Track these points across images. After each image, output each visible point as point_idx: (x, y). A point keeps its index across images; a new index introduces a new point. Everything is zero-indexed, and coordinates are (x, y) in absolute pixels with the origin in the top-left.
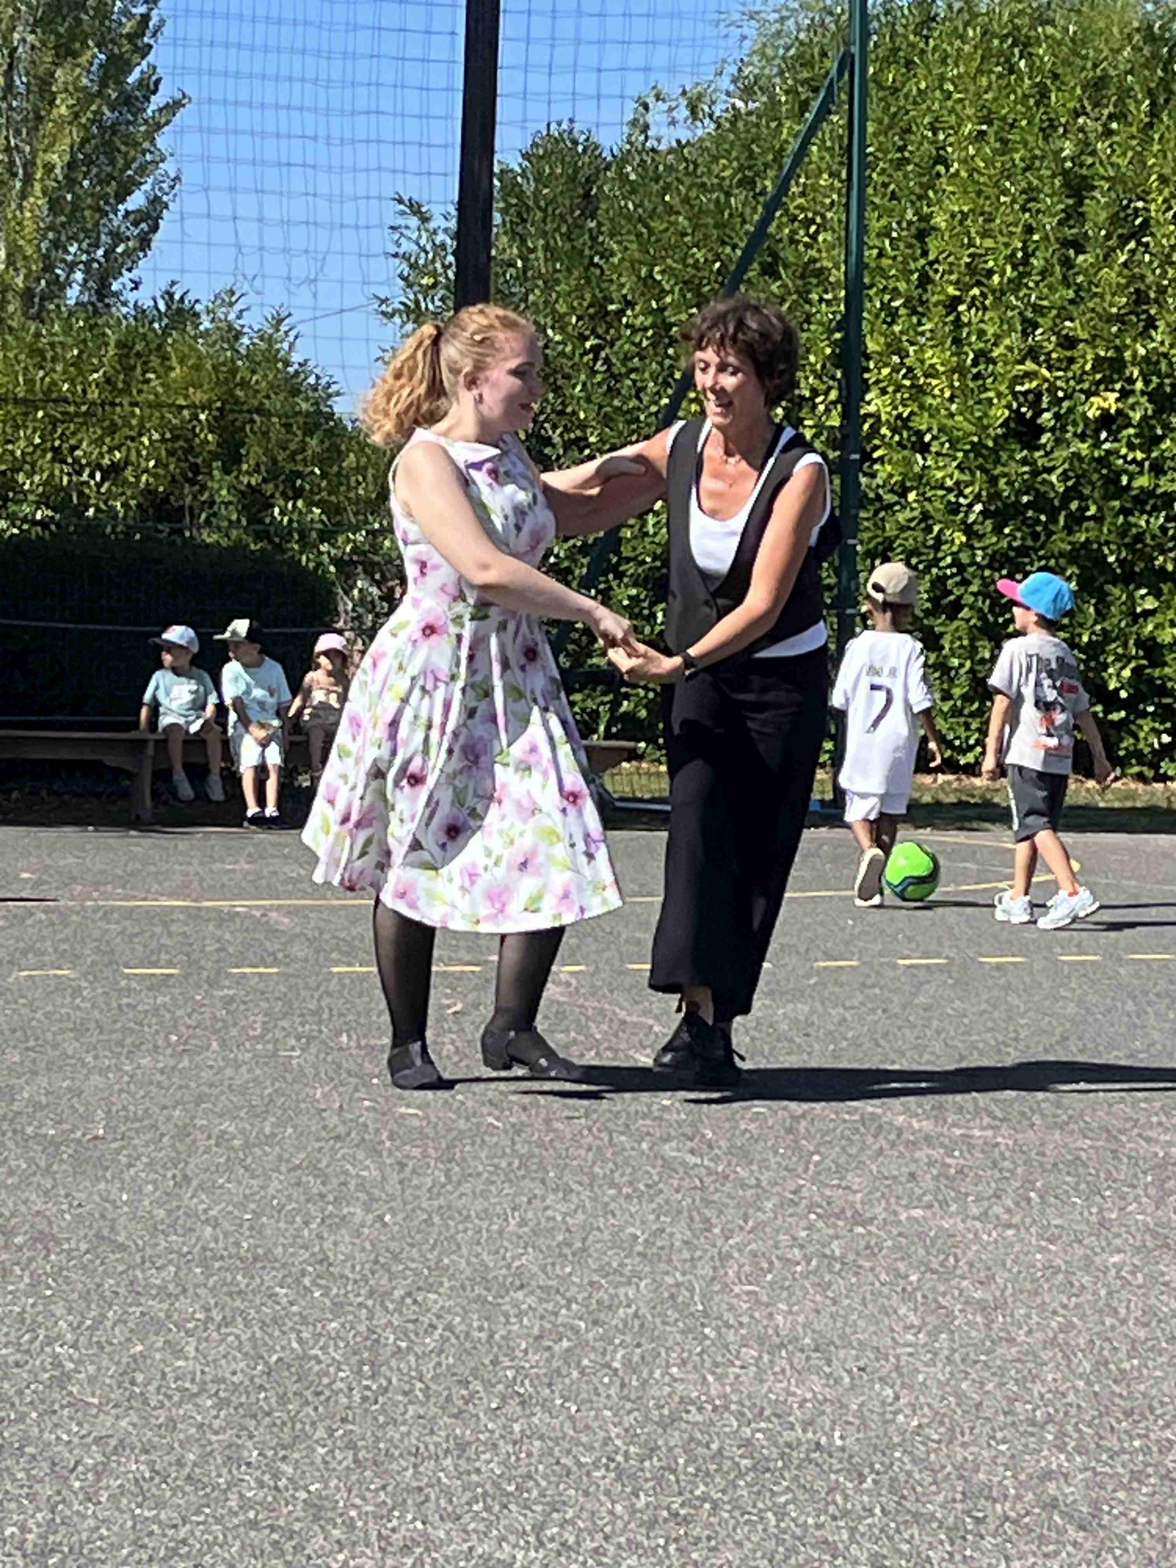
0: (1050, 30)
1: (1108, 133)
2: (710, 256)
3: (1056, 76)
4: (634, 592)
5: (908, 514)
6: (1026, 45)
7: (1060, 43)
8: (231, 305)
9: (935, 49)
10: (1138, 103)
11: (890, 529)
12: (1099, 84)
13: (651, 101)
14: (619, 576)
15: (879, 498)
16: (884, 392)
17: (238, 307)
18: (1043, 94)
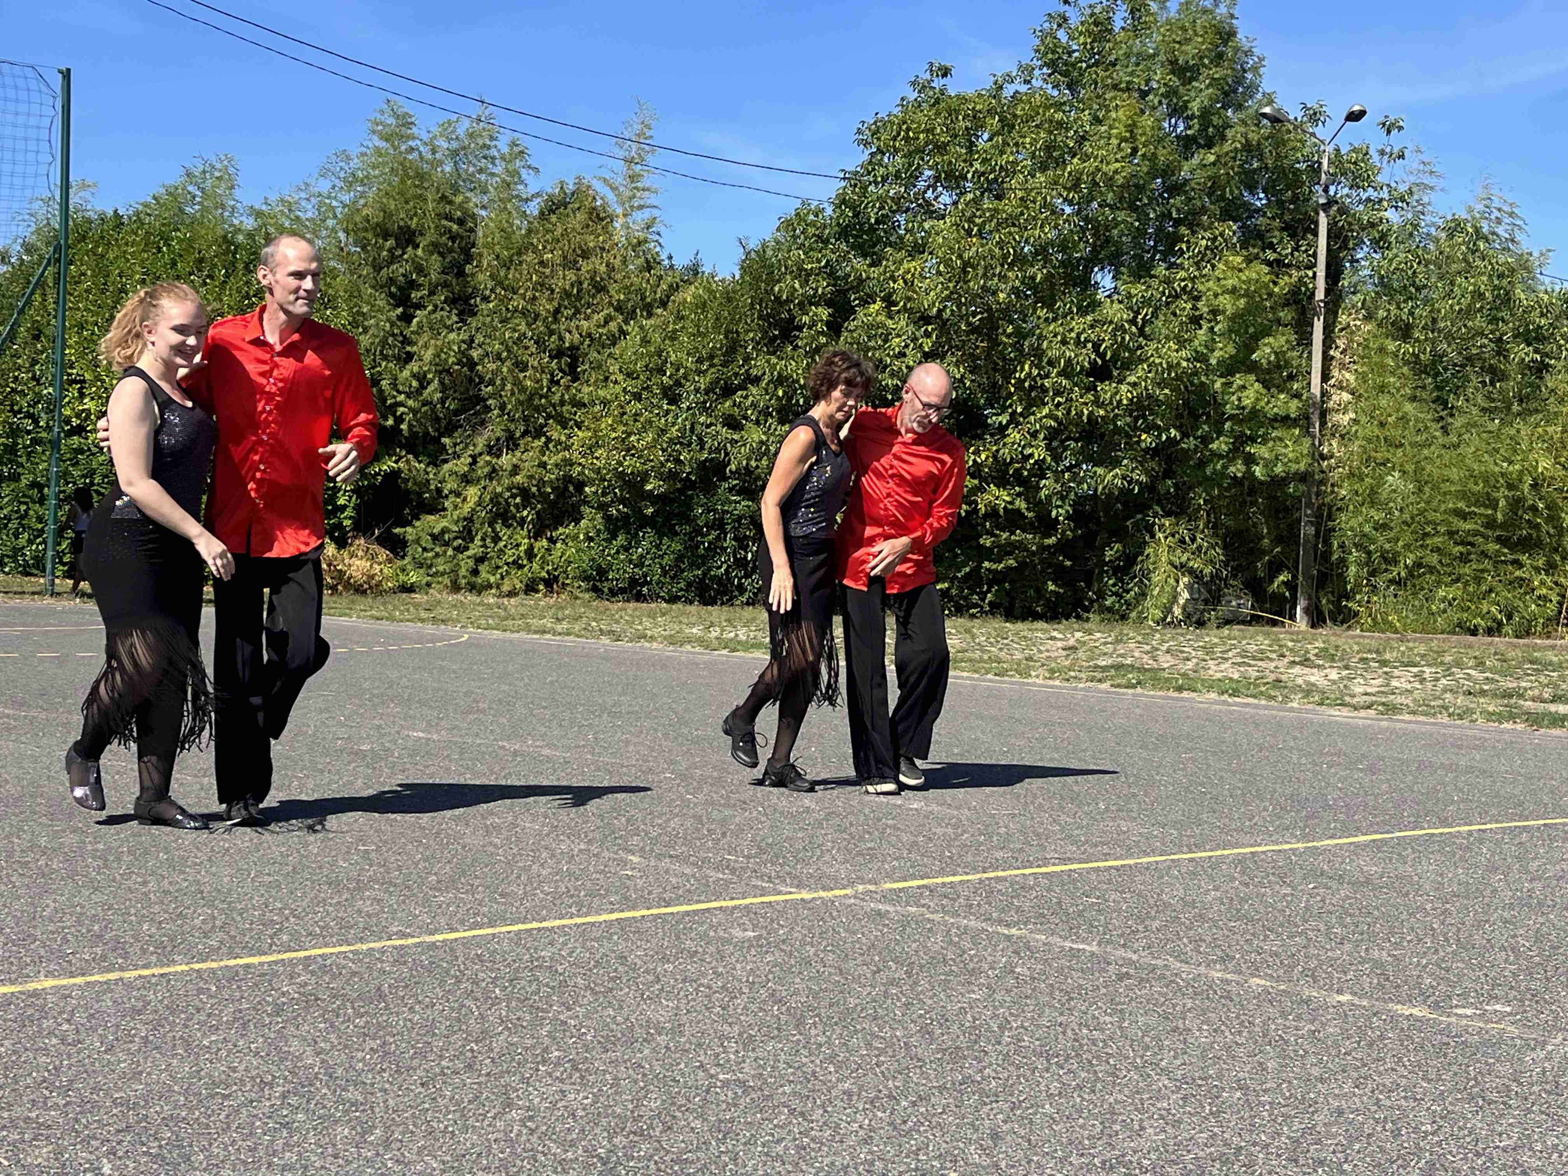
0: (179, 234)
1: (205, 284)
3: (181, 256)
5: (103, 458)
6: (167, 241)
7: (182, 240)
9: (123, 238)
10: (220, 271)
11: (94, 465)
12: (201, 260)
15: (89, 449)
16: (92, 399)
18: (174, 264)
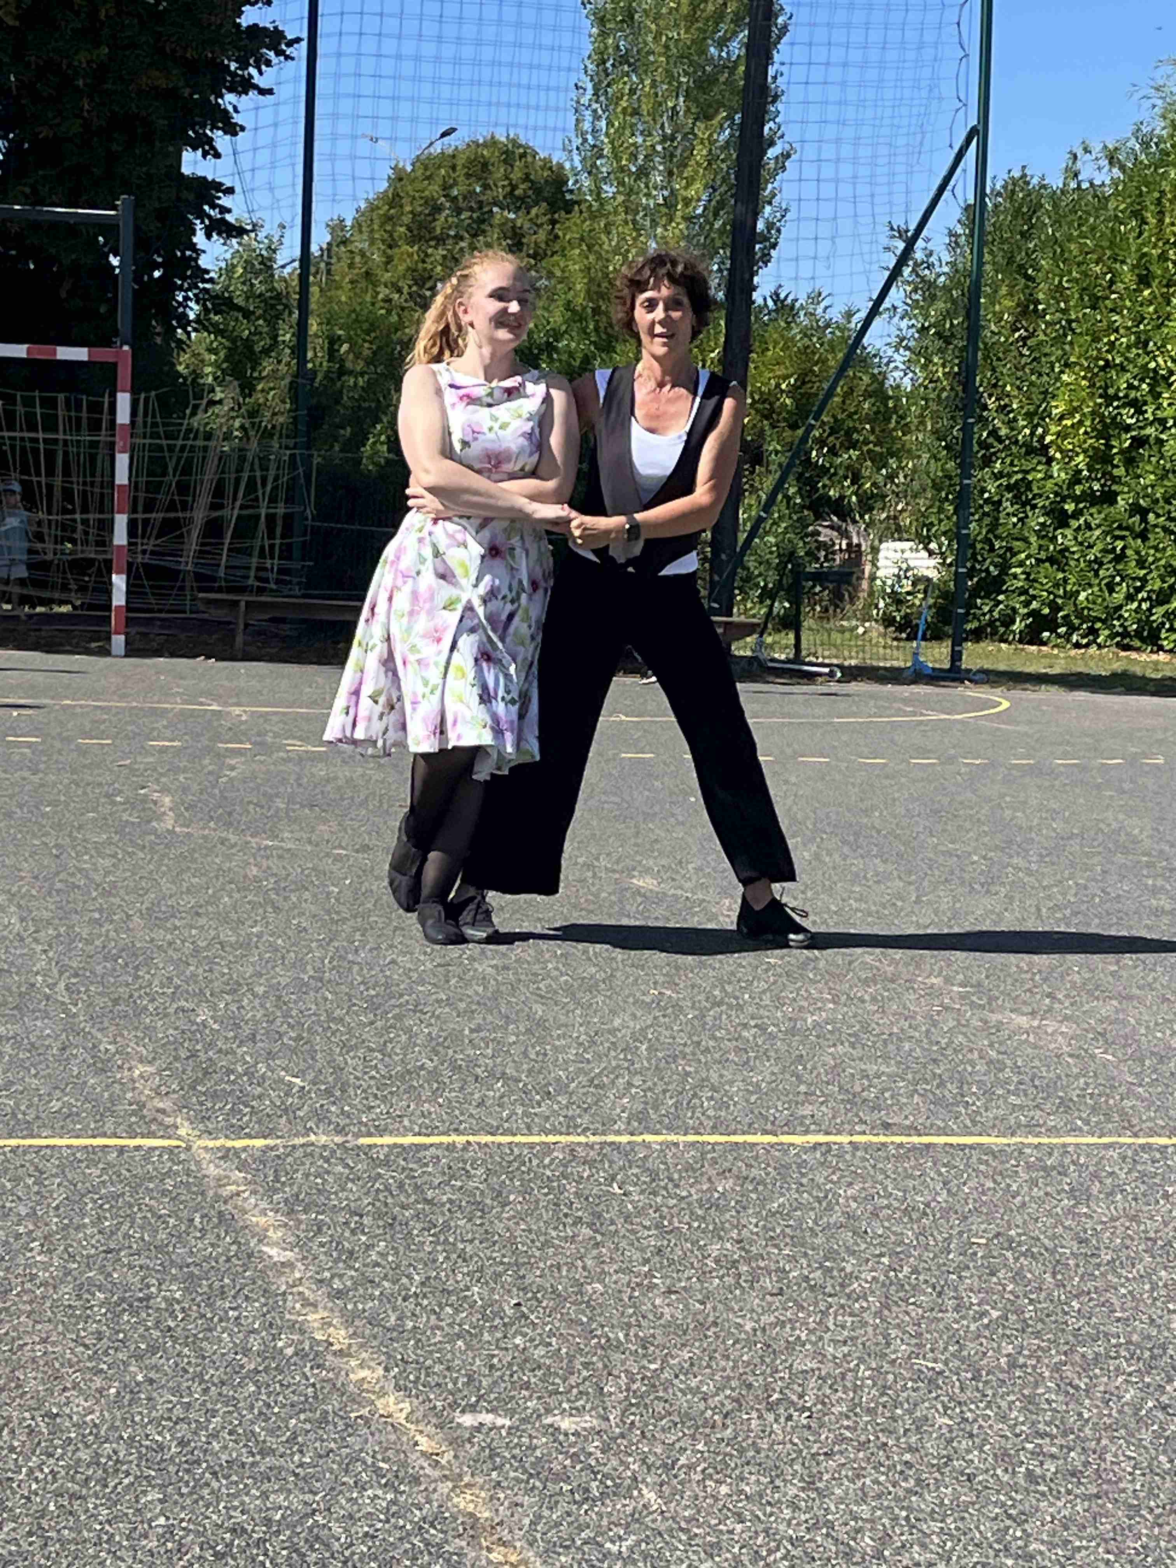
2: (1105, 270)
4: (1041, 520)
8: (819, 303)
13: (1080, 152)
14: (1034, 507)
17: (823, 305)
